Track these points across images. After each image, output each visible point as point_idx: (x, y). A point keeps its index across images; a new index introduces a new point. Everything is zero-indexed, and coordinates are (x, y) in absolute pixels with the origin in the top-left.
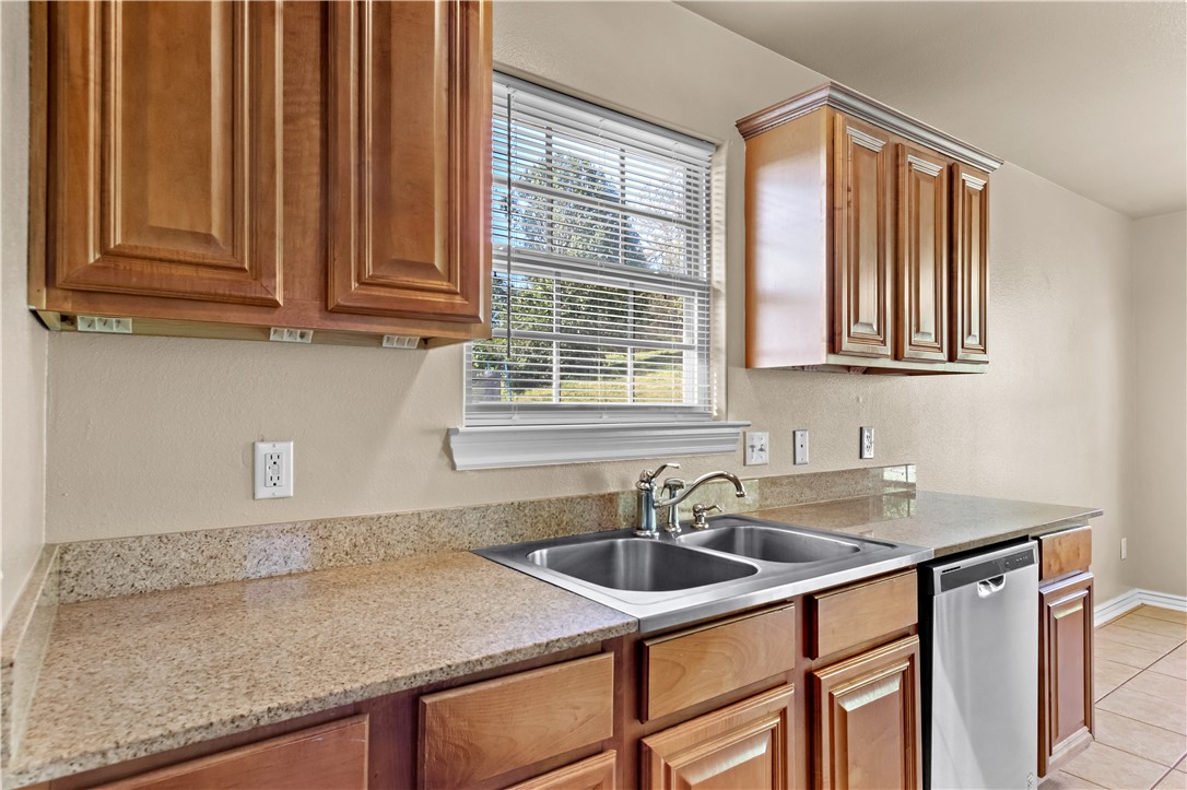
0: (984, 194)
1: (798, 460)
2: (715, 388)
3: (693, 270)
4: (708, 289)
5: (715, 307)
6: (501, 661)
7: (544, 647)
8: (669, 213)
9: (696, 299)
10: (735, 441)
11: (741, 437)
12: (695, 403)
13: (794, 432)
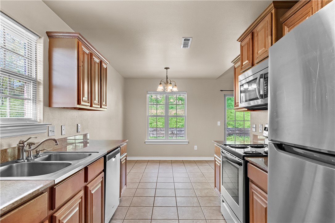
0: (106, 69)
1: (63, 134)
2: (39, 113)
3: (30, 74)
4: (36, 81)
5: (39, 87)
6: (20, 202)
7: (31, 195)
8: (20, 53)
9: (32, 84)
10: (46, 129)
11: (47, 128)
12: (31, 117)
13: (62, 126)
